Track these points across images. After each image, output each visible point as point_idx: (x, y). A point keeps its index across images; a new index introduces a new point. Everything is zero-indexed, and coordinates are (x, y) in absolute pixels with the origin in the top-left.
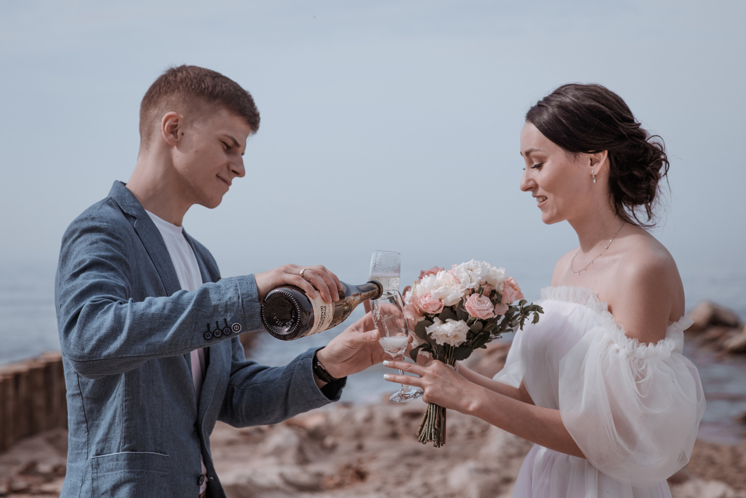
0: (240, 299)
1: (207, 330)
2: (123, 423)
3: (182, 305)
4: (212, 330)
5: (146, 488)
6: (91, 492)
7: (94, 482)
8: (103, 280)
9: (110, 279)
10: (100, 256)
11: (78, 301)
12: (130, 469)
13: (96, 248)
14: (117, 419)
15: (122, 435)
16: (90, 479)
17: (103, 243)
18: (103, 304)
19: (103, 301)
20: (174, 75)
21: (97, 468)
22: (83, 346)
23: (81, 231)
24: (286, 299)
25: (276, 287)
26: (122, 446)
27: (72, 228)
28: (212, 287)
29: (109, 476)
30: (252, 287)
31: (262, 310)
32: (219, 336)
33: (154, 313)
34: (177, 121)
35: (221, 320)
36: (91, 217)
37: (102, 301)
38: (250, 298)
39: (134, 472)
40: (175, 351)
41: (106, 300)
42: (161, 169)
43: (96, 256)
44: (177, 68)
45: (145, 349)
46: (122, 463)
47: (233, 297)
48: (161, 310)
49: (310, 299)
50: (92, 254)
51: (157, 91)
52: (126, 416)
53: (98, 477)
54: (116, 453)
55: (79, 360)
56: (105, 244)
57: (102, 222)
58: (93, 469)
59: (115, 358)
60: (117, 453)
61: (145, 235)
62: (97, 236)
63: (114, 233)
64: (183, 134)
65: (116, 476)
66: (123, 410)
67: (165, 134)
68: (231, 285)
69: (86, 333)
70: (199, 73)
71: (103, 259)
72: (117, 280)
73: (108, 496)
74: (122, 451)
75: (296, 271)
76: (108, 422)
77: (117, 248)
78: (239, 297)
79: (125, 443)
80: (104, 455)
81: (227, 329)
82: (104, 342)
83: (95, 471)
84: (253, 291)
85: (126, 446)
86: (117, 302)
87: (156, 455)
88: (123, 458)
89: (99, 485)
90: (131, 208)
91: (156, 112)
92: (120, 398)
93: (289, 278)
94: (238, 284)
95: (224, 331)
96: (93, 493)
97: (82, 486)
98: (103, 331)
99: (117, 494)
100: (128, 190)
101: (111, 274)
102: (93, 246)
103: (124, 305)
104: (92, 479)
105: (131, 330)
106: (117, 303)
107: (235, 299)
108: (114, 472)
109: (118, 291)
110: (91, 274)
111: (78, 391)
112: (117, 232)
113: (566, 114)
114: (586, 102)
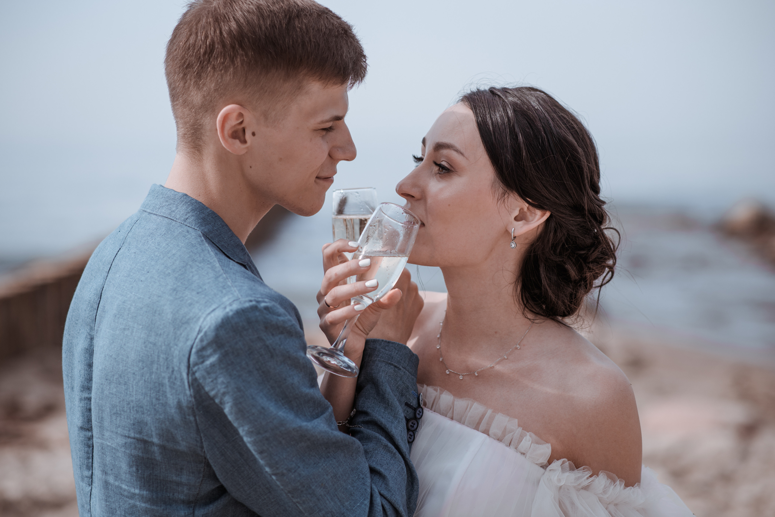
113: (528, 128)
114: (562, 129)
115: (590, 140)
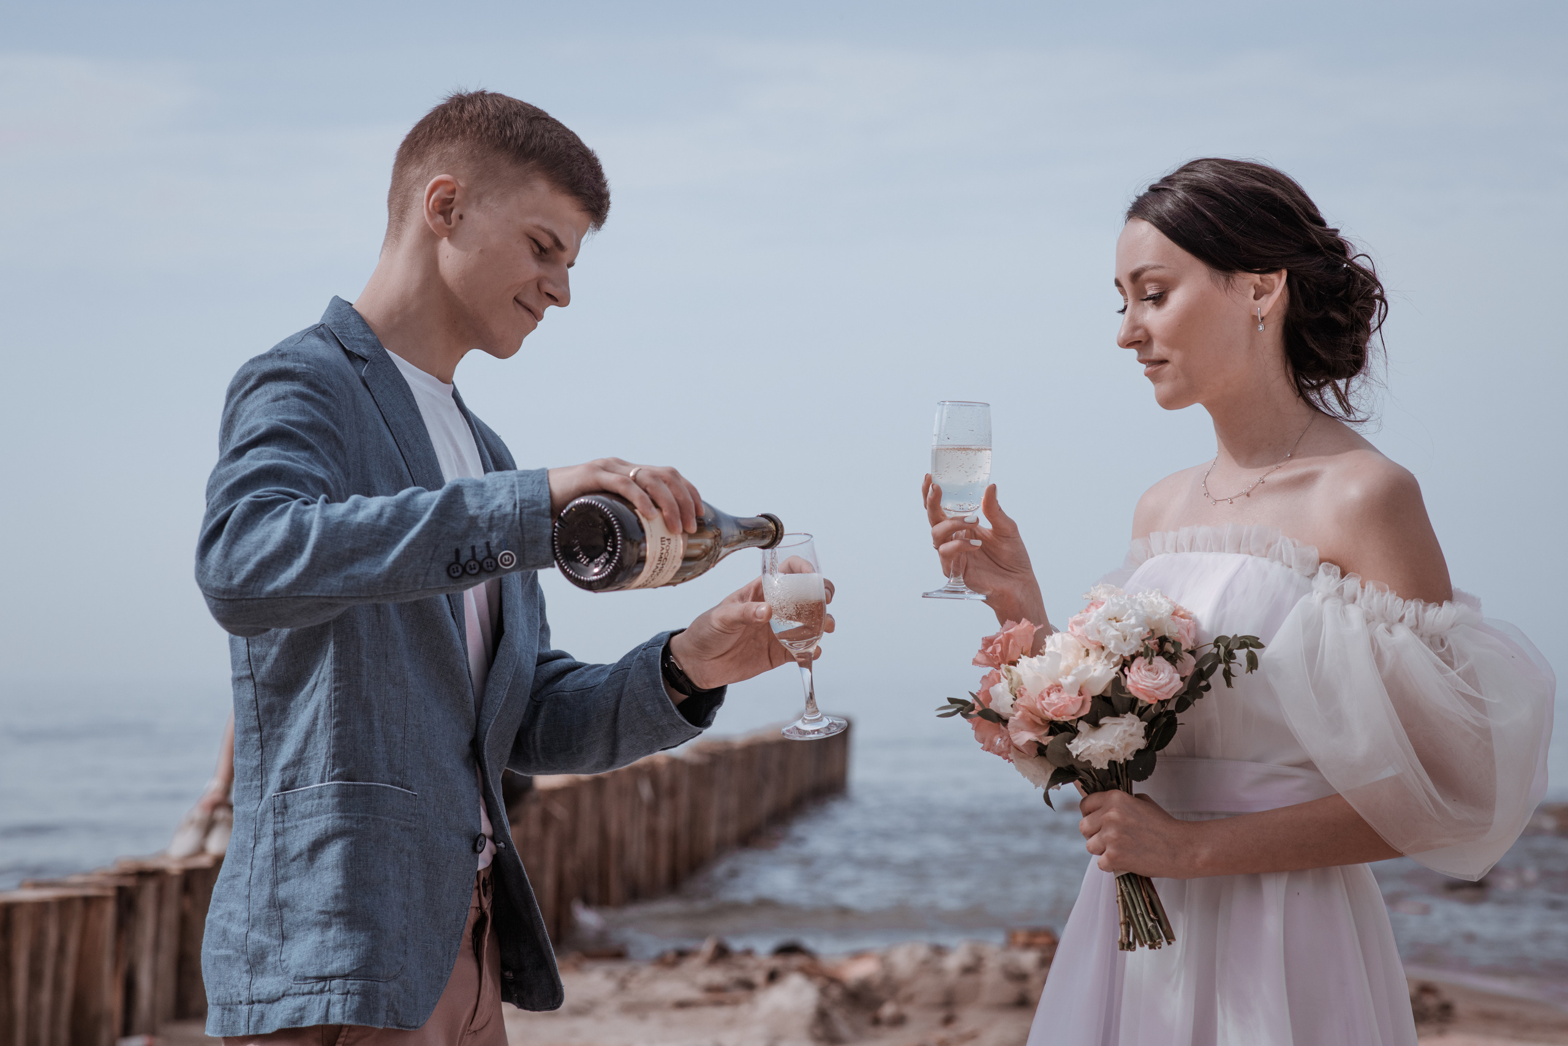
0: (518, 509)
1: (453, 560)
2: (331, 730)
3: (414, 512)
4: (463, 561)
5: (372, 847)
6: (272, 858)
7: (278, 840)
8: (284, 462)
9: (299, 462)
10: (288, 422)
11: (233, 495)
12: (344, 812)
13: (283, 406)
14: (320, 723)
15: (329, 752)
16: (270, 834)
17: (296, 400)
18: (273, 503)
19: (276, 498)
20: (459, 108)
21: (283, 814)
22: (232, 573)
23: (259, 376)
24: (601, 517)
25: (584, 493)
26: (329, 772)
27: (245, 371)
28: (469, 484)
29: (305, 826)
30: (541, 490)
31: (554, 532)
32: (474, 572)
33: (362, 523)
34: (453, 192)
35: (480, 543)
36: (280, 353)
37: (273, 497)
38: (535, 509)
39: (352, 818)
40: (394, 594)
41: (281, 496)
42: (417, 276)
43: (281, 421)
44: (469, 94)
45: (341, 585)
46: (329, 801)
47: (506, 505)
48: (375, 518)
49: (644, 521)
50: (274, 417)
51: (425, 133)
52: (337, 716)
53: (285, 830)
54: (317, 784)
55: (222, 597)
56: (300, 401)
57: (299, 361)
58: (276, 815)
59: (286, 597)
60: (320, 785)
61: (382, 392)
62: (287, 386)
63: (317, 382)
64: (461, 217)
65: (319, 826)
66: (330, 706)
67: (429, 213)
68: (503, 483)
69: (238, 551)
70: (505, 108)
71: (291, 428)
72: (312, 466)
73: (304, 863)
74: (329, 781)
75: (624, 469)
76: (304, 730)
77: (321, 409)
78: (515, 505)
79: (334, 766)
80: (296, 790)
81: (489, 560)
82: (269, 567)
83: (280, 819)
84: (542, 496)
85: (336, 771)
86: (299, 500)
87: (392, 788)
88: (330, 792)
89: (287, 843)
90: (359, 343)
91: (418, 171)
92: (326, 684)
93: (608, 479)
94: (517, 483)
95: (485, 565)
96: (276, 859)
97: (254, 847)
98: (269, 548)
99: (320, 858)
100: (356, 312)
101: (303, 454)
102: (277, 403)
103: (311, 506)
104: (275, 834)
105: (318, 549)
106: (299, 502)
107: (509, 509)
108: (314, 819)
109: (310, 485)
110: (265, 451)
111: (247, 671)
112: (324, 382)
113: (1211, 201)
114: (1246, 182)
115: (1283, 176)
